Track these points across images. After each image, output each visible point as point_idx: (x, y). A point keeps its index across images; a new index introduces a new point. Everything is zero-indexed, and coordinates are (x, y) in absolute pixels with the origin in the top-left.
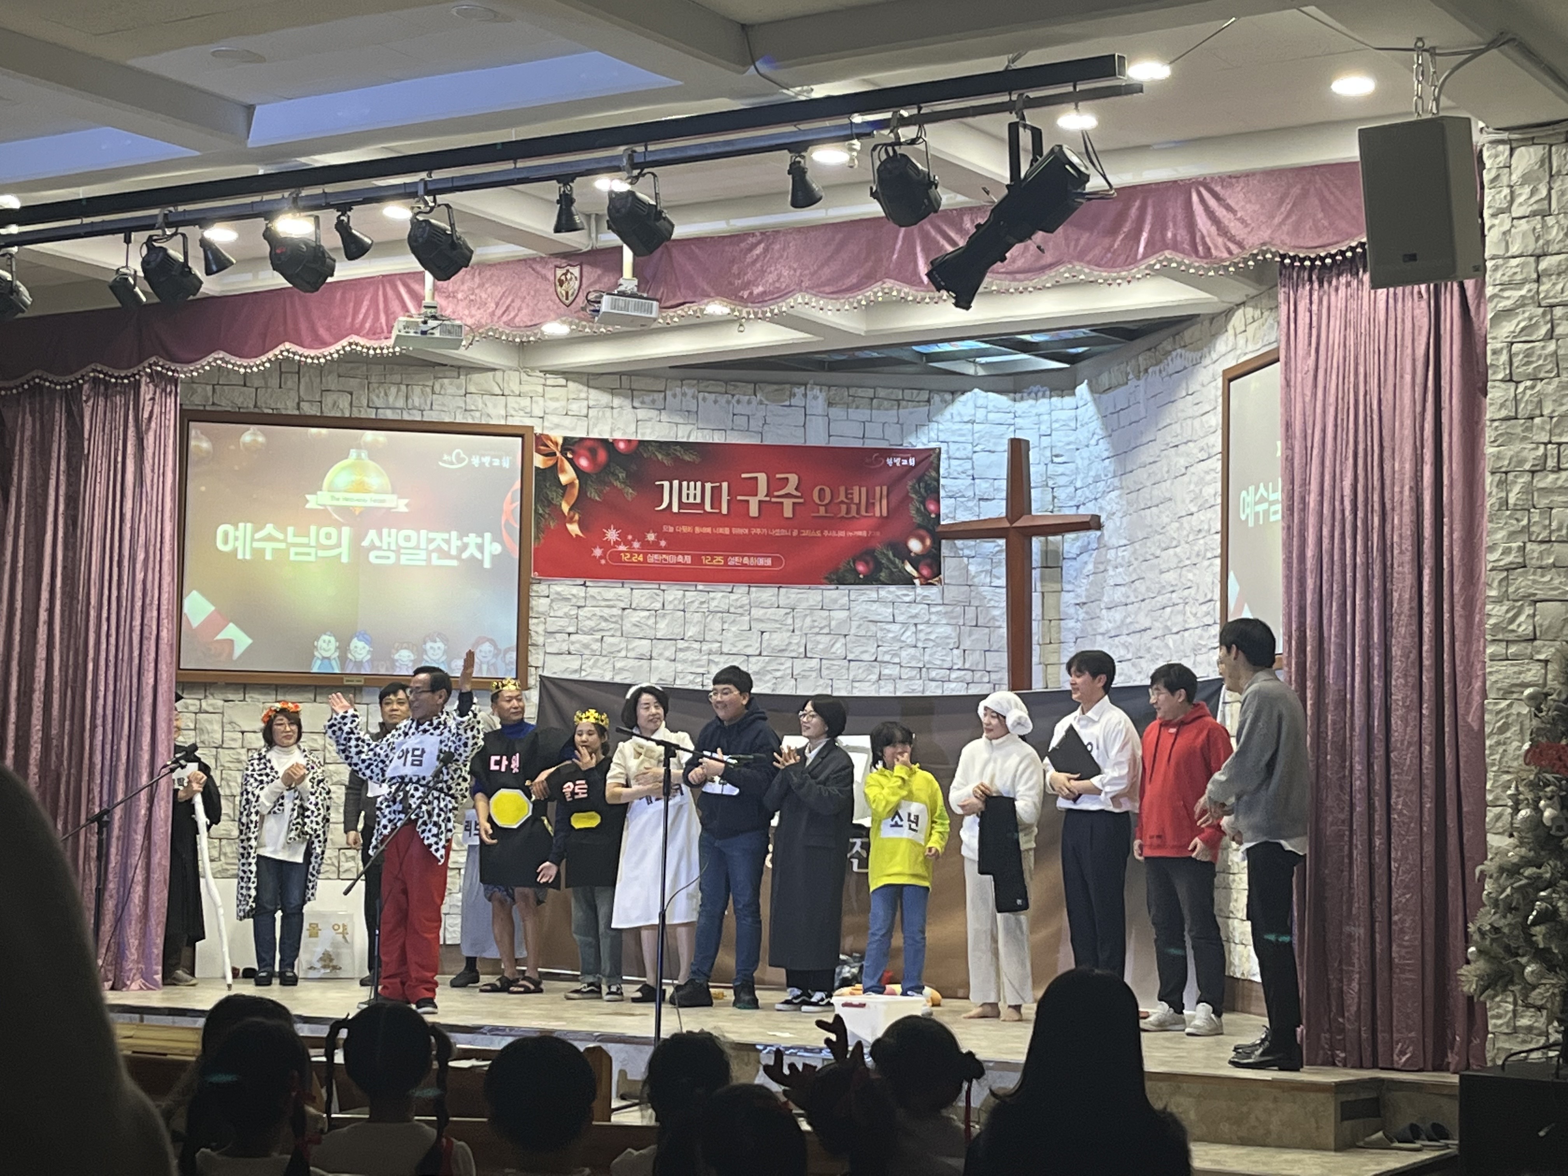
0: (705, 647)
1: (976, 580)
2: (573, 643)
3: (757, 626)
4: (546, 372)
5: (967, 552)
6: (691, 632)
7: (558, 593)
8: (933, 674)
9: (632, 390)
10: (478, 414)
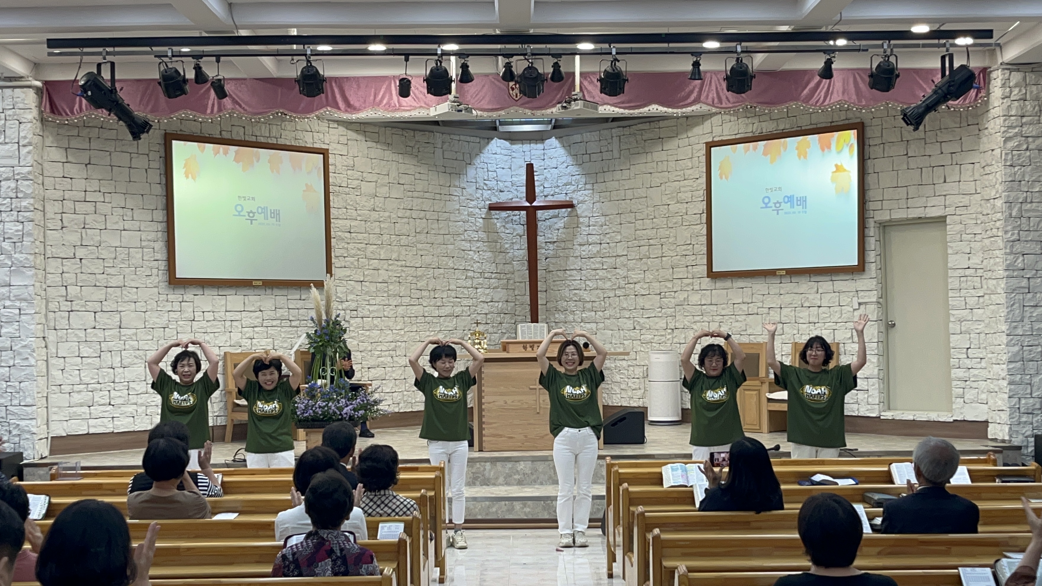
0: (400, 263)
1: (499, 231)
2: (346, 262)
3: (421, 253)
4: (328, 120)
5: (496, 216)
6: (394, 256)
7: (340, 236)
8: (486, 275)
9: (365, 132)
10: (301, 141)
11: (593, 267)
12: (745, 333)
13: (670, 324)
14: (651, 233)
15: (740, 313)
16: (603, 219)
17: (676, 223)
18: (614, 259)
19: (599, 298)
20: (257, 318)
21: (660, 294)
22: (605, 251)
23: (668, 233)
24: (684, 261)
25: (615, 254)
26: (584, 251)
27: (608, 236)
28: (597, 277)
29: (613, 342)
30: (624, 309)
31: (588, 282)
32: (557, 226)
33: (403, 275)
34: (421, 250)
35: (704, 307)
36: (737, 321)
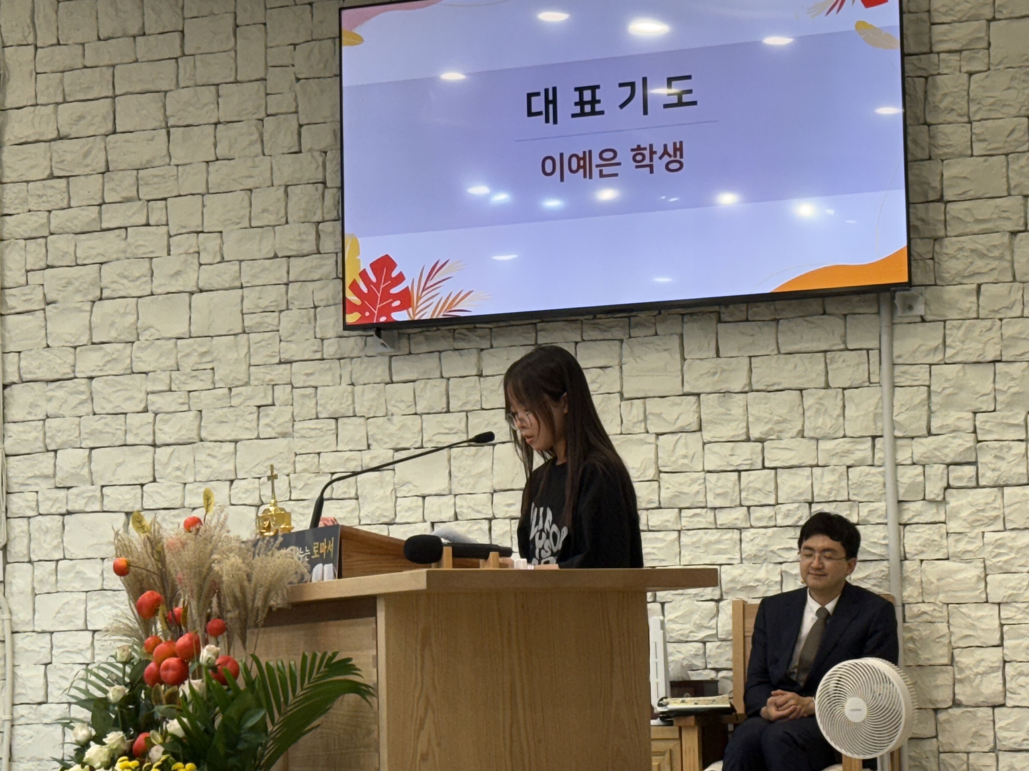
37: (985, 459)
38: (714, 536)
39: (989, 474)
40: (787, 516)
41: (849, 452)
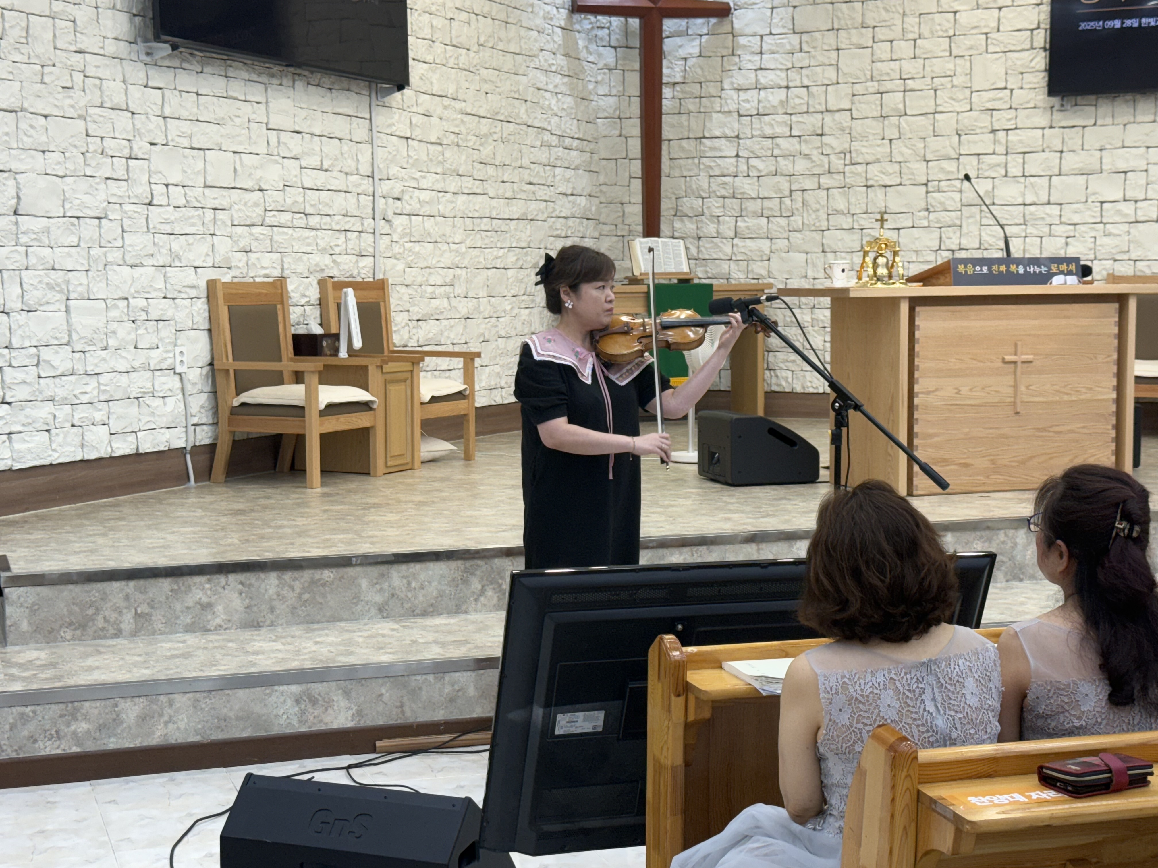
11: (768, 131)
12: (1125, 257)
13: (948, 242)
14: (910, 67)
15: (1117, 219)
16: (795, 39)
17: (971, 48)
18: (819, 116)
19: (780, 191)
20: (256, 205)
21: (926, 185)
22: (798, 101)
23: (951, 66)
24: (985, 121)
25: (823, 108)
26: (748, 101)
27: (804, 71)
28: (776, 152)
29: (810, 274)
30: (838, 212)
31: (753, 162)
32: (682, 53)
33: (463, 130)
34: (485, 81)
35: (1032, 208)
36: (1107, 235)
37: (406, 197)
38: (307, 233)
39: (408, 207)
40: (338, 223)
41: (360, 185)
